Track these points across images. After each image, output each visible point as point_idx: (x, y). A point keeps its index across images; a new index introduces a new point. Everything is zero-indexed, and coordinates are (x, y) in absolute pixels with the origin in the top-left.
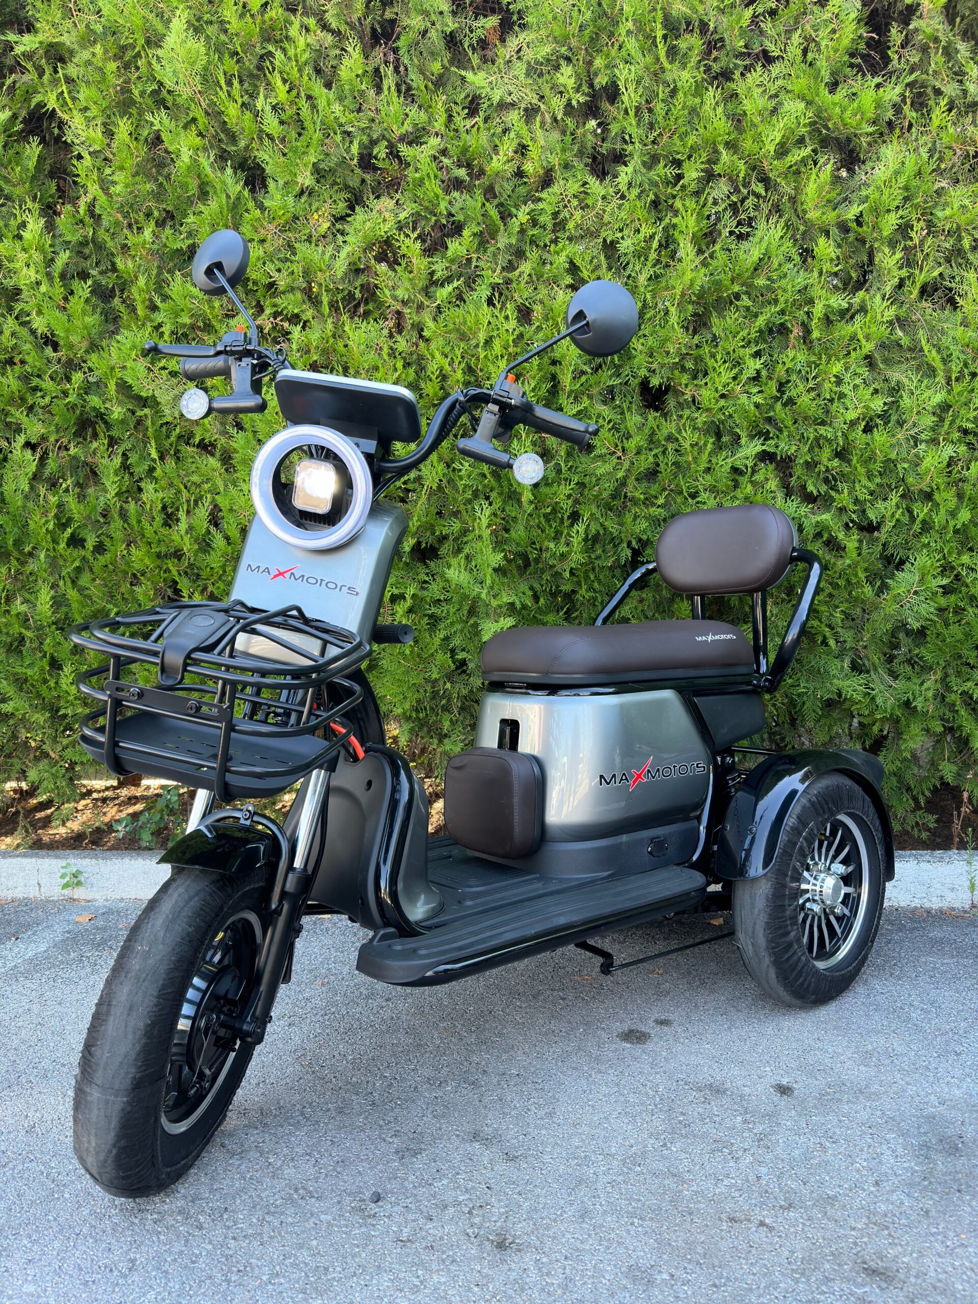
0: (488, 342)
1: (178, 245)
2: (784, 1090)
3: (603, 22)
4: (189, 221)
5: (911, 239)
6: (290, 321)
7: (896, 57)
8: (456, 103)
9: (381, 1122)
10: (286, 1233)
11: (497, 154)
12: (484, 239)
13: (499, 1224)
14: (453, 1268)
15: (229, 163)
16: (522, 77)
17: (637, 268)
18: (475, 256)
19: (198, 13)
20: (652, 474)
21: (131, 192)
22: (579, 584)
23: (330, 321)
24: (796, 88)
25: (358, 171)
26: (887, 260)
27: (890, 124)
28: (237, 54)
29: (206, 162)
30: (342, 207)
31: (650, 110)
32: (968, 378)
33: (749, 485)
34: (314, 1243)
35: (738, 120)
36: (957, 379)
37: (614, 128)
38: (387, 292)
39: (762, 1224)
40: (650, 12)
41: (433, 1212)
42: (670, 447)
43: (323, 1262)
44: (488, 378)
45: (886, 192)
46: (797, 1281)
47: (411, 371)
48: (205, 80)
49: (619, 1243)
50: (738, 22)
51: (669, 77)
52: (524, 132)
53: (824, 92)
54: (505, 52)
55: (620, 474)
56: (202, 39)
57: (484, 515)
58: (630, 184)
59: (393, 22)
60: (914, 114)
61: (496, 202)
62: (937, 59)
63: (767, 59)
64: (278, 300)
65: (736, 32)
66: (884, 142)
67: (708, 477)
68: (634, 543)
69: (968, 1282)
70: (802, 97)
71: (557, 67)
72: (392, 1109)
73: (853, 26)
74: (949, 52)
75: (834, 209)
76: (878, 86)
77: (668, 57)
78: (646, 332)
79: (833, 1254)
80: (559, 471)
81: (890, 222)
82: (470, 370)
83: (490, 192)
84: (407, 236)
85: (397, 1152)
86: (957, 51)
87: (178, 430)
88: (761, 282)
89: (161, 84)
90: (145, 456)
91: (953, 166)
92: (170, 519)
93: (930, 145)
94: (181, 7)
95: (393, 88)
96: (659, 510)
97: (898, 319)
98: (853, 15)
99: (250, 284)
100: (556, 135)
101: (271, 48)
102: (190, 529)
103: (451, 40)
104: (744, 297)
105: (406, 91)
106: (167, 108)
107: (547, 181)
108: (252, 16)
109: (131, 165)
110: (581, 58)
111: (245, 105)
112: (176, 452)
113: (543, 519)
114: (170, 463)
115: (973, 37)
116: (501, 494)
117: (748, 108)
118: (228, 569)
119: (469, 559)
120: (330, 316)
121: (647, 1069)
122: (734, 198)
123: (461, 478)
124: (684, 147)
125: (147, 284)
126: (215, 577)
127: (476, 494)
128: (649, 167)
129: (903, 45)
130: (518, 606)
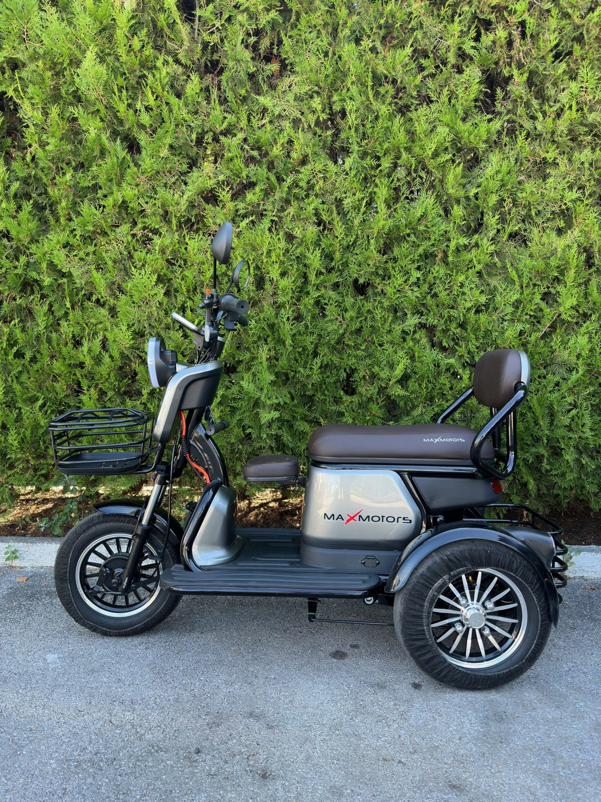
1: (86, 184)
2: (416, 686)
4: (93, 169)
5: (504, 208)
6: (151, 231)
7: (500, 105)
8: (253, 111)
9: (199, 707)
10: (149, 771)
11: (276, 144)
12: (267, 193)
13: (263, 764)
14: (239, 789)
15: (119, 138)
16: (292, 101)
17: (353, 215)
18: (262, 202)
19: (102, 48)
20: (359, 331)
21: (59, 150)
22: (317, 390)
23: (176, 234)
24: (445, 120)
25: (195, 148)
26: (490, 219)
27: (495, 142)
28: (125, 74)
29: (104, 138)
30: (185, 167)
31: (363, 126)
32: (532, 287)
33: (411, 341)
34: (164, 777)
35: (411, 134)
36: (526, 287)
37: (343, 136)
38: (211, 220)
39: (400, 762)
40: (365, 72)
41: (228, 759)
42: (369, 317)
43: (169, 787)
44: (268, 273)
45: (491, 182)
46: (415, 792)
48: (105, 89)
49: (326, 774)
50: (414, 81)
51: (374, 108)
52: (292, 133)
53: (460, 123)
54: (283, 84)
55: (341, 331)
56: (105, 65)
57: (264, 353)
58: (351, 168)
59: (218, 62)
60: (507, 139)
61: (274, 171)
62: (521, 110)
63: (430, 101)
64: (146, 220)
65: (413, 85)
66: (492, 151)
67: (389, 336)
68: (348, 370)
69: (500, 791)
70: (448, 126)
71: (311, 97)
72: (205, 699)
73: (477, 86)
74: (528, 105)
75: (463, 188)
76: (489, 120)
77: (374, 96)
78: (358, 252)
79: (435, 778)
80: (307, 327)
81: (493, 199)
82: (257, 268)
83: (271, 166)
84: (224, 190)
85: (208, 724)
86: (532, 105)
87: (83, 292)
88: (421, 228)
89: (78, 88)
90: (63, 305)
91: (528, 168)
92: (77, 343)
93: (516, 156)
94: (92, 45)
95: (217, 102)
96: (362, 352)
97: (496, 251)
98: (477, 80)
99: (129, 209)
100: (310, 135)
101: (146, 72)
102: (90, 351)
103: (251, 76)
104: (412, 235)
105: (223, 101)
106: (81, 103)
107: (304, 162)
108: (134, 53)
109: (58, 134)
110: (325, 94)
111: (129, 106)
112: (82, 305)
113: (297, 355)
114: (78, 311)
115: (541, 96)
116: (274, 339)
117: (418, 129)
118: (112, 375)
119: (254, 375)
120: (177, 231)
121: (345, 674)
122: (408, 179)
123: (251, 329)
124: (382, 149)
125: (67, 205)
126: (104, 379)
127: (259, 338)
128: (362, 158)
129: (504, 99)
130: (282, 403)
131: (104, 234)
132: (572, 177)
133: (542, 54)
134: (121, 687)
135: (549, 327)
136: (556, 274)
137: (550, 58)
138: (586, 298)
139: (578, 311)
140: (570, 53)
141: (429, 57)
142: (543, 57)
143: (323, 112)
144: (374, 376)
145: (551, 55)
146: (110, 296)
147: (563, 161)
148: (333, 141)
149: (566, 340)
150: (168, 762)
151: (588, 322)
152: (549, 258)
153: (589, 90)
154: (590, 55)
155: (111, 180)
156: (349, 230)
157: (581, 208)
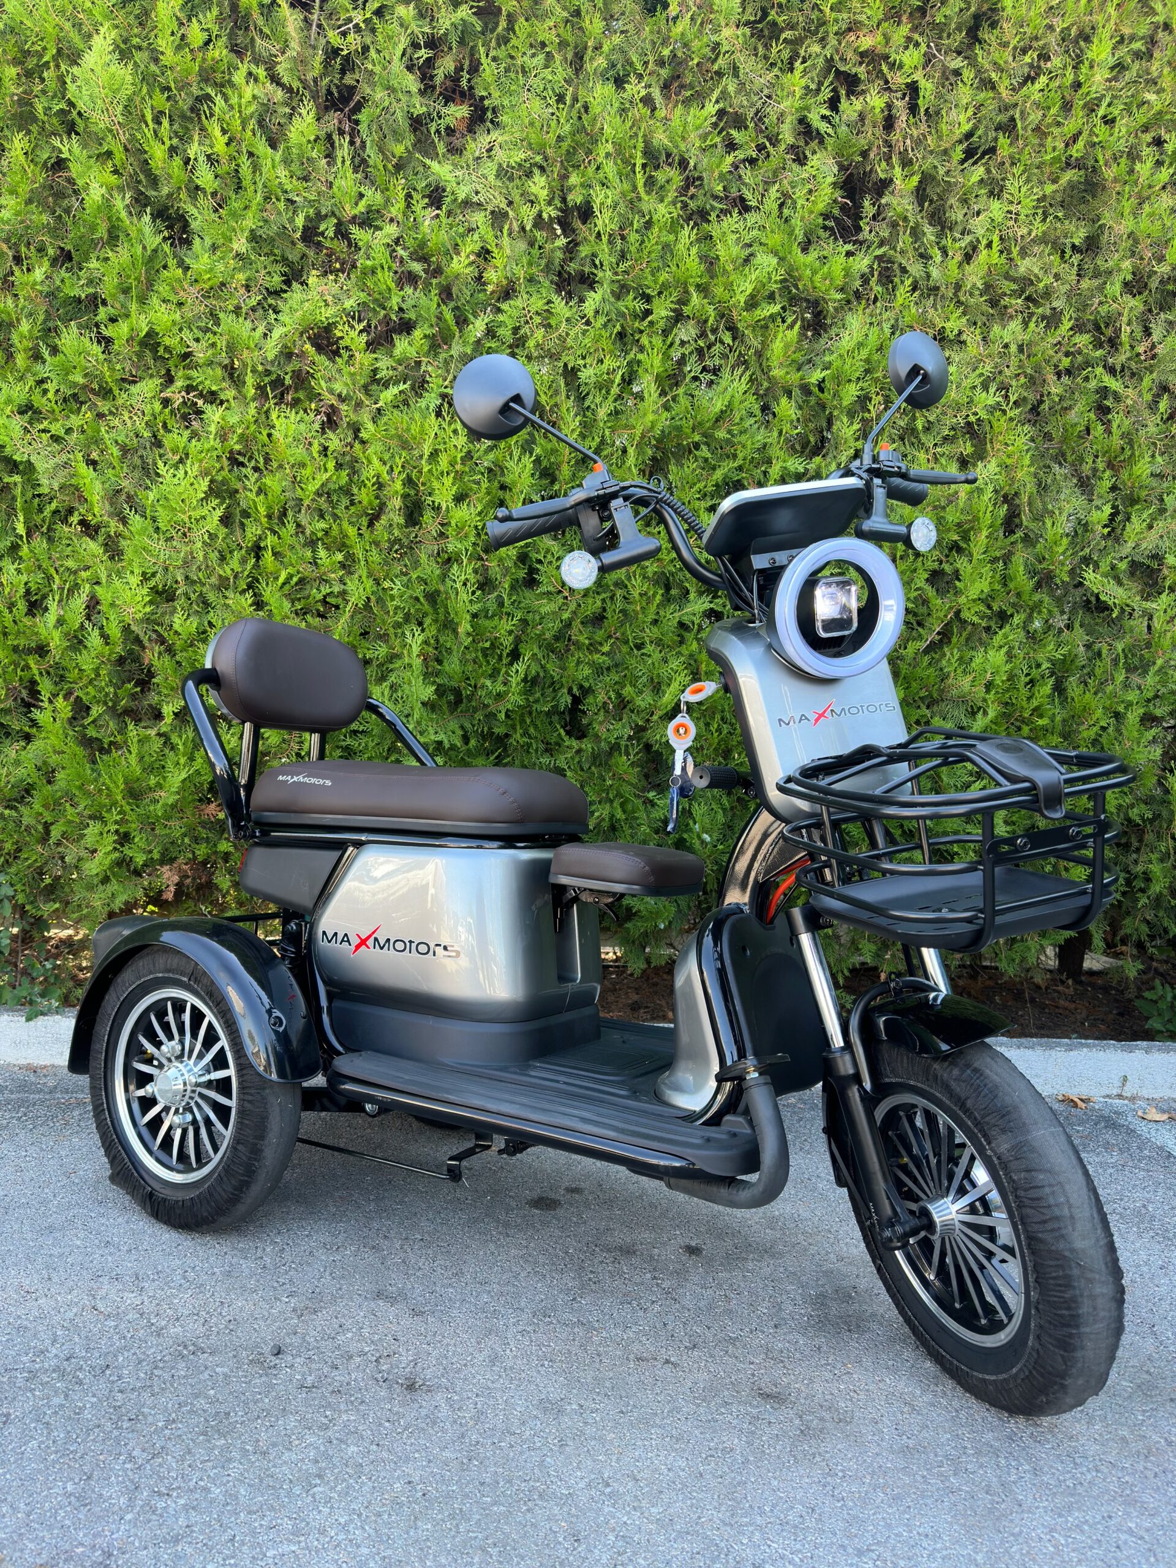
0: (434, 455)
1: (76, 292)
2: (693, 1251)
3: (582, 138)
4: (91, 266)
5: (869, 411)
6: (201, 395)
7: (868, 228)
8: (415, 189)
9: (275, 1284)
10: (180, 1384)
11: (458, 254)
12: (437, 343)
13: (408, 1370)
14: (362, 1408)
15: (148, 210)
16: (491, 178)
17: (598, 400)
18: (424, 359)
19: (125, 34)
20: (598, 619)
21: (23, 222)
22: (513, 727)
23: (253, 405)
24: (770, 243)
25: (300, 245)
26: (845, 430)
27: (858, 295)
28: (169, 89)
29: (120, 204)
30: (277, 279)
31: (623, 238)
32: (912, 558)
33: (695, 643)
34: (212, 1392)
35: (710, 263)
36: (902, 558)
37: (584, 251)
38: (323, 383)
39: (667, 1362)
40: (631, 139)
41: (338, 1362)
42: (619, 593)
43: (223, 1408)
44: (430, 494)
45: (849, 361)
46: (698, 1406)
47: (344, 474)
48: (127, 113)
49: (530, 1381)
50: (718, 166)
51: (645, 207)
52: (490, 236)
53: (797, 250)
54: (476, 145)
55: (566, 616)
56: (130, 66)
57: (415, 641)
58: (597, 312)
59: (352, 90)
60: (880, 289)
61: (452, 304)
62: (904, 240)
63: (745, 208)
64: (193, 373)
65: (716, 174)
66: (850, 309)
67: (655, 629)
68: (575, 690)
70: (775, 253)
71: (529, 175)
72: (286, 1272)
73: (829, 190)
75: (799, 370)
76: (849, 254)
77: (645, 185)
79: (732, 1383)
80: (501, 604)
81: (851, 393)
82: (409, 482)
83: (446, 294)
84: (352, 327)
85: (294, 1310)
86: (924, 234)
87: (54, 505)
88: (721, 434)
89: (71, 104)
90: (9, 530)
92: (35, 606)
93: (892, 321)
94: (107, 25)
95: (348, 163)
96: (604, 658)
98: (830, 179)
99: (161, 350)
100: (522, 245)
101: (210, 90)
102: (60, 622)
103: (417, 123)
104: (703, 447)
105: (360, 164)
106: (77, 134)
107: (508, 292)
108: (192, 51)
109: (24, 189)
110: (556, 170)
111: (173, 150)
112: (49, 529)
113: (480, 654)
114: (40, 543)
115: (939, 219)
116: (436, 621)
117: (721, 253)
118: (103, 672)
119: (393, 688)
120: (254, 399)
121: (557, 1233)
122: (701, 343)
123: (392, 598)
124: (656, 282)
125: (30, 331)
126: (85, 681)
127: (407, 618)
128: (618, 297)
129: (874, 218)
130: (447, 745)
131: (106, 393)
132: (988, 368)
133: (944, 145)
134: (111, 1254)
135: (939, 633)
136: (956, 537)
137: (958, 153)
138: (1005, 585)
139: (989, 607)
140: (992, 150)
141: (746, 128)
142: (945, 152)
143: (550, 203)
144: (623, 704)
145: (960, 148)
146: (111, 515)
147: (972, 338)
148: (564, 260)
149: (967, 658)
150: (218, 1370)
151: (1008, 627)
152: (944, 508)
153: (1022, 217)
154: (1025, 157)
155: (126, 291)
156: (587, 428)
157: (1001, 424)
